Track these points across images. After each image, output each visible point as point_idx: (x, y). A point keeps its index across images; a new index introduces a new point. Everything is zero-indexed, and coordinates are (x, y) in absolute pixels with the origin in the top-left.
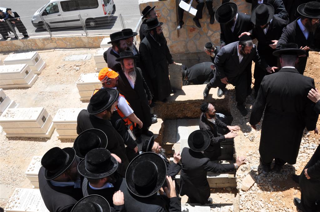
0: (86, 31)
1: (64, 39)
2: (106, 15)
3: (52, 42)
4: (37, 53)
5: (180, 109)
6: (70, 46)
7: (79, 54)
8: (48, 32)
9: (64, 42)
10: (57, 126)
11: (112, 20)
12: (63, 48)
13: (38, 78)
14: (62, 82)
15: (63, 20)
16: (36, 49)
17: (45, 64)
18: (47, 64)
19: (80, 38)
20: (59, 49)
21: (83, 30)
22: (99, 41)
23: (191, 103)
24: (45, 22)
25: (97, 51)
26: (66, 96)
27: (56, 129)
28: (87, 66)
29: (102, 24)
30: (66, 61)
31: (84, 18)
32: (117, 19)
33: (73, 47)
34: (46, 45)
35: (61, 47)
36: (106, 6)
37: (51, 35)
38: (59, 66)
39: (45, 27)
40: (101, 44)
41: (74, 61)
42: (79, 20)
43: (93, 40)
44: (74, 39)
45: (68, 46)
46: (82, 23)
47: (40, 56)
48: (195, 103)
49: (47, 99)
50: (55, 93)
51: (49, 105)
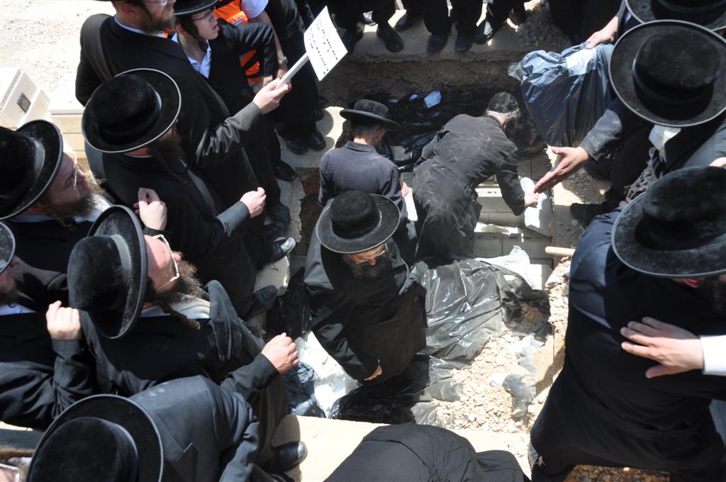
48: (448, 60)
49: (33, 43)
50: (55, 26)
51: (38, 62)
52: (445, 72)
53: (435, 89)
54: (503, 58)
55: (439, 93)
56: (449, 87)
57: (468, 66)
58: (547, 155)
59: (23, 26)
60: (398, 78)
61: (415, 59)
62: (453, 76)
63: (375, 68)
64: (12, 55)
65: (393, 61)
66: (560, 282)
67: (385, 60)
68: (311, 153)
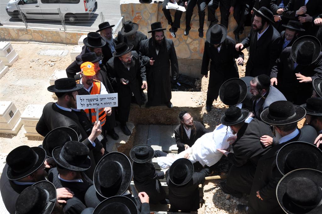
0: (64, 27)
1: (41, 32)
2: (87, 12)
3: (28, 34)
4: (9, 43)
5: (153, 114)
6: (46, 40)
7: (55, 49)
8: (24, 23)
9: (41, 35)
10: (25, 122)
11: (92, 17)
12: (38, 41)
13: (9, 70)
14: (35, 77)
15: (41, 12)
16: (9, 39)
17: (18, 56)
18: (20, 57)
19: (57, 32)
20: (34, 42)
21: (61, 24)
22: (77, 37)
23: (165, 109)
24: (20, 12)
25: (74, 48)
26: (38, 92)
27: (23, 126)
28: (62, 62)
29: (82, 20)
30: (41, 55)
31: (64, 13)
32: (98, 17)
33: (49, 41)
34: (21, 36)
35: (37, 40)
36: (88, 2)
37: (27, 26)
38: (33, 60)
39: (21, 16)
40: (79, 41)
41: (49, 56)
42: (58, 14)
43: (71, 36)
44: (51, 33)
45: (45, 39)
46: (62, 17)
47: (13, 47)
49: (17, 93)
50: (26, 88)
51: (18, 100)
52: (168, 113)
59: (14, 87)
62: (171, 115)
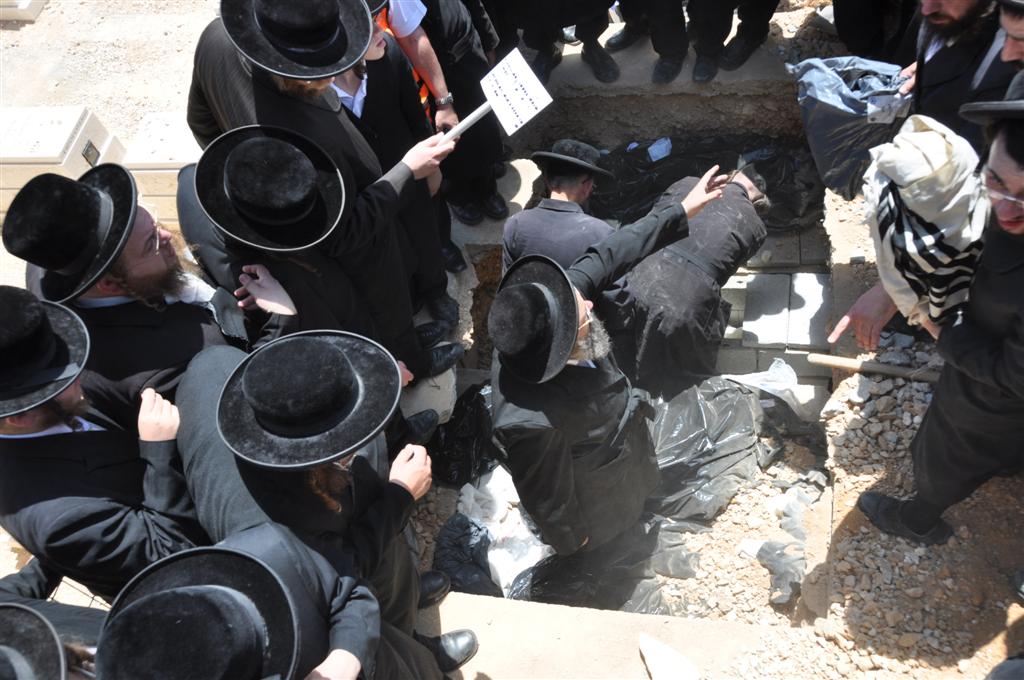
48: (682, 94)
49: (105, 73)
50: (134, 49)
51: (111, 98)
52: (678, 111)
53: (662, 135)
54: (761, 91)
55: (669, 141)
56: (683, 131)
57: (711, 103)
58: (824, 229)
59: (92, 50)
60: (612, 119)
61: (635, 92)
62: (689, 117)
63: (579, 105)
64: (77, 90)
65: (604, 94)
66: (841, 410)
67: (594, 94)
68: (488, 223)
